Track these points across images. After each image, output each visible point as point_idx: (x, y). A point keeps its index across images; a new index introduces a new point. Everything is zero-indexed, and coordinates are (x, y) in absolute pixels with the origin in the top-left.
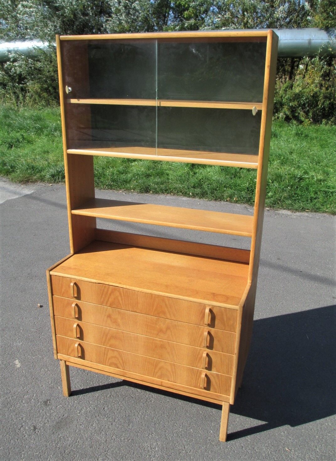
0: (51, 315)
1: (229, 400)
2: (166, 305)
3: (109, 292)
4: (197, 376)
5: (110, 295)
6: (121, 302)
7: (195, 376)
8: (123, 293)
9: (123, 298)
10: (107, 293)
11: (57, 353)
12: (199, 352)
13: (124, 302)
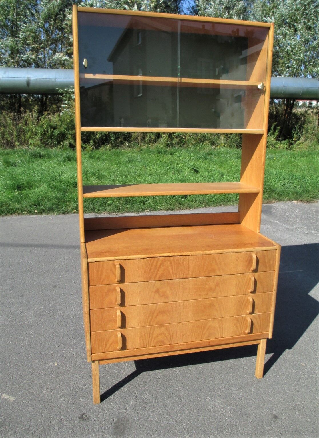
0: (86, 310)
1: (268, 335)
2: (216, 262)
3: (159, 264)
4: (241, 323)
5: (160, 266)
6: (171, 271)
7: (240, 324)
8: (174, 261)
9: (173, 266)
10: (156, 266)
11: (92, 354)
12: (244, 299)
13: (174, 271)
